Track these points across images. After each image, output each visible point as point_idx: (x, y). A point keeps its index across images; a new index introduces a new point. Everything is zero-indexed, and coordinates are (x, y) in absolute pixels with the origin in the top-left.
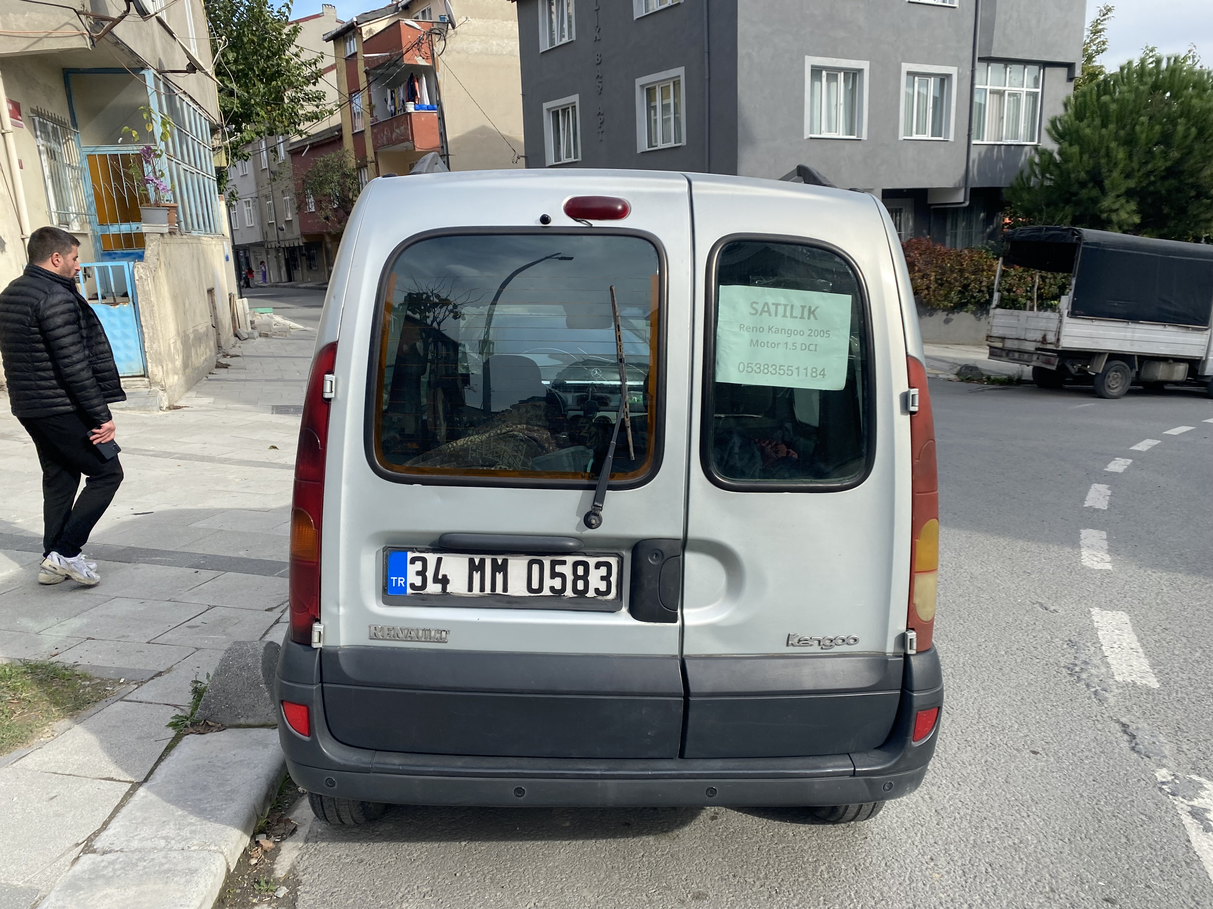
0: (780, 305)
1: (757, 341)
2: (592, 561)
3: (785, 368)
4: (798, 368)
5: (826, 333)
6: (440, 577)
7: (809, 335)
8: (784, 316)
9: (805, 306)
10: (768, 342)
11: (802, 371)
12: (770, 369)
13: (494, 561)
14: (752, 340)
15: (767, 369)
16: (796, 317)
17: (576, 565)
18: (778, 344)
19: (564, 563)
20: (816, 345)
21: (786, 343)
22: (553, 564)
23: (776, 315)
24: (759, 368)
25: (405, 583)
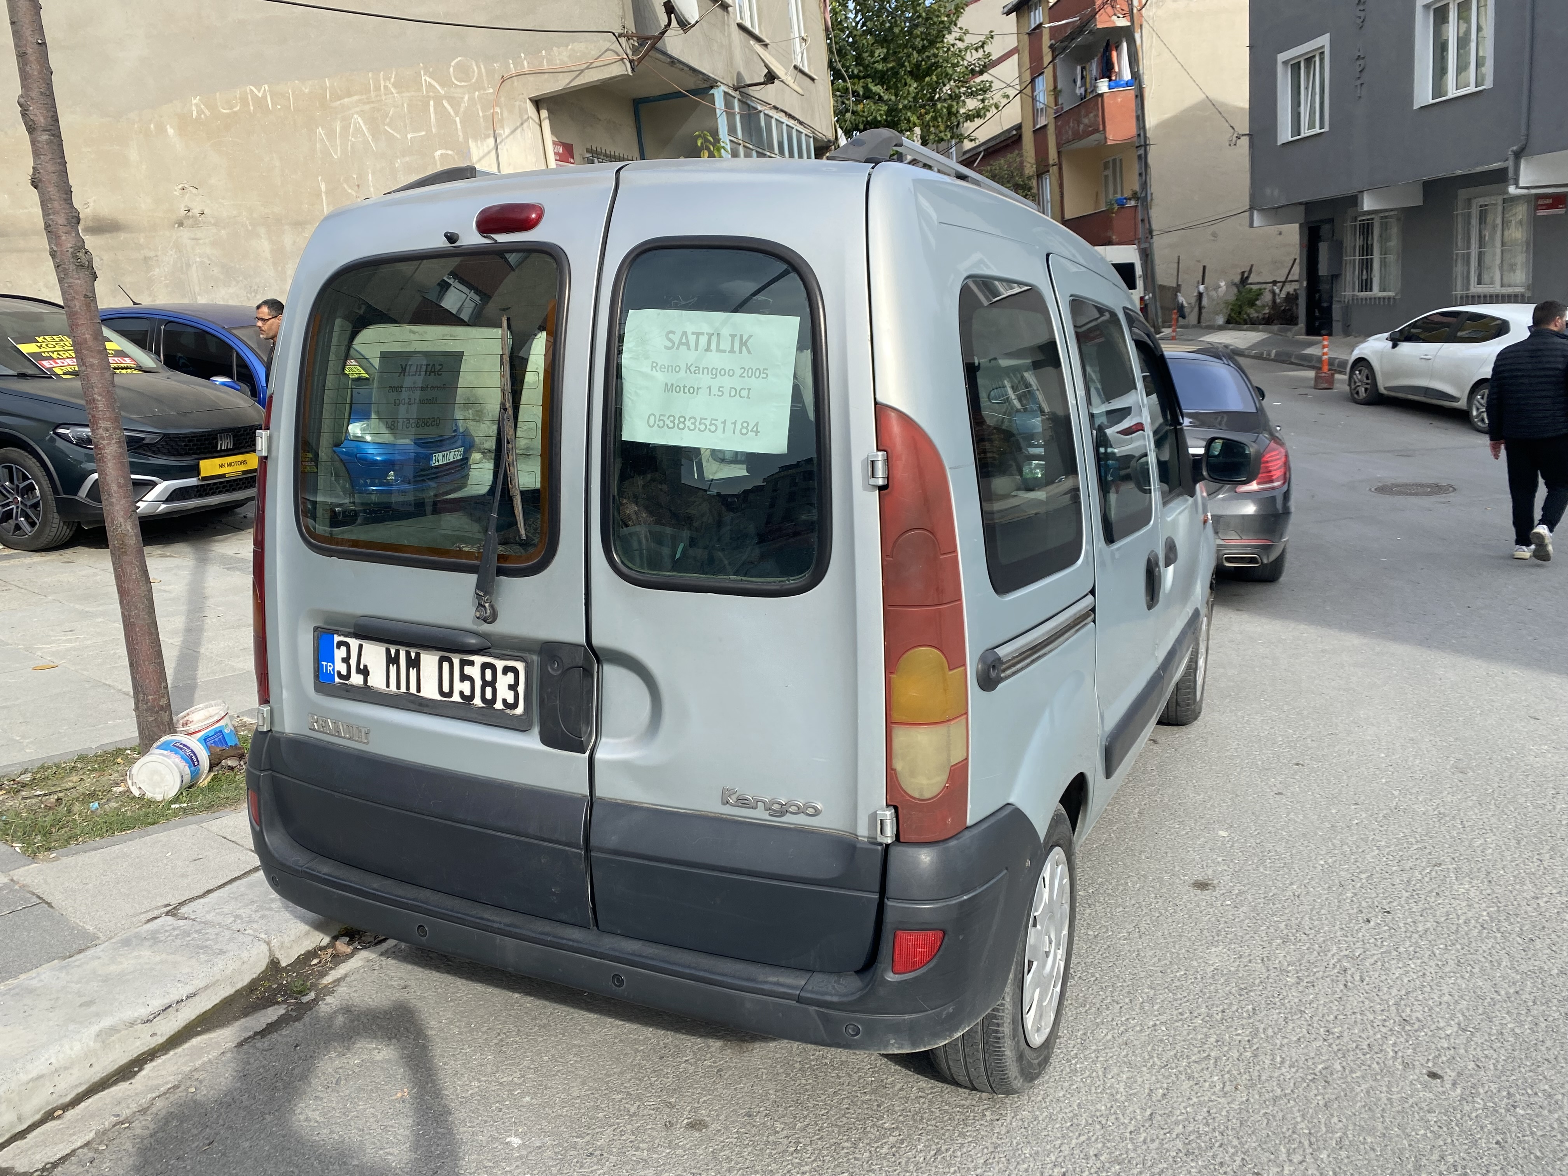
0: (703, 334)
1: (672, 385)
2: (500, 664)
3: (708, 423)
4: (724, 422)
5: (762, 373)
6: (362, 667)
7: (740, 376)
8: (708, 349)
9: (736, 335)
10: (685, 387)
11: (730, 426)
12: (687, 423)
13: (408, 654)
14: (666, 384)
15: (684, 423)
16: (724, 351)
17: (485, 666)
18: (698, 389)
19: (472, 663)
20: (749, 389)
21: (710, 387)
22: (463, 663)
23: (696, 349)
24: (673, 422)
25: (333, 670)
